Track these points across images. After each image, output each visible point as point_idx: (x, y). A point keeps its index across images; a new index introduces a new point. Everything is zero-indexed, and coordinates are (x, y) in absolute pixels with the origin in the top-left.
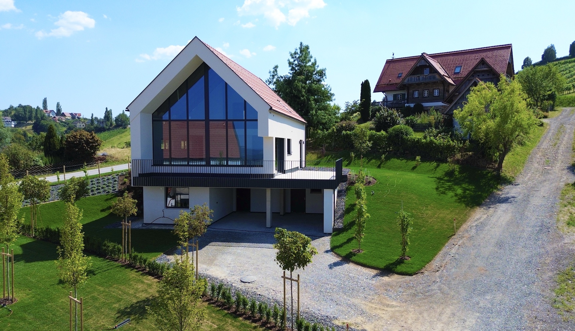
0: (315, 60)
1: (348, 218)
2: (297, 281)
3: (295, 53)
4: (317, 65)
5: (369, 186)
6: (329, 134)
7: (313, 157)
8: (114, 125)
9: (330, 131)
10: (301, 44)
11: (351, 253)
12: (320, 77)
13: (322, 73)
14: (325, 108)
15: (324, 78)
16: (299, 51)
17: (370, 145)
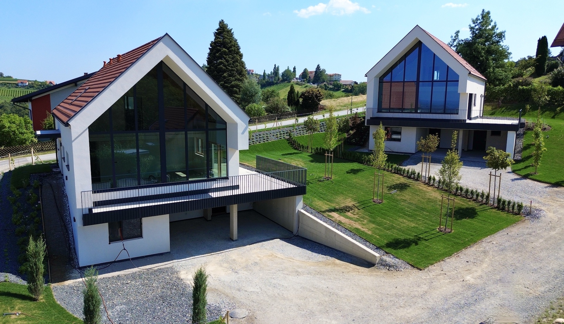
0: (495, 23)
1: (526, 153)
2: (500, 177)
3: (477, 19)
4: (496, 28)
5: (544, 132)
6: (506, 90)
7: (489, 108)
8: (280, 80)
9: (506, 86)
10: (483, 10)
11: (528, 174)
12: (499, 39)
13: (501, 36)
14: (502, 66)
15: (503, 39)
16: (480, 17)
17: (548, 99)
